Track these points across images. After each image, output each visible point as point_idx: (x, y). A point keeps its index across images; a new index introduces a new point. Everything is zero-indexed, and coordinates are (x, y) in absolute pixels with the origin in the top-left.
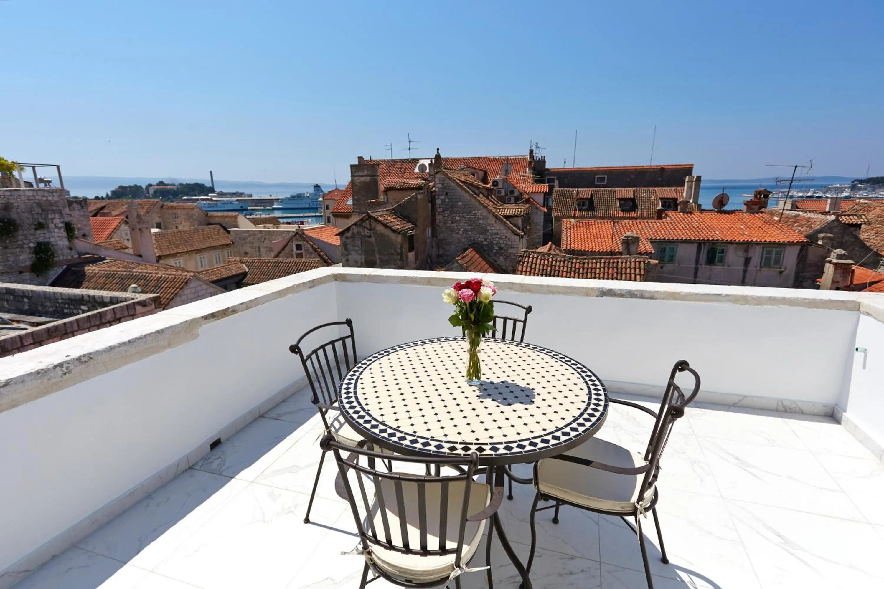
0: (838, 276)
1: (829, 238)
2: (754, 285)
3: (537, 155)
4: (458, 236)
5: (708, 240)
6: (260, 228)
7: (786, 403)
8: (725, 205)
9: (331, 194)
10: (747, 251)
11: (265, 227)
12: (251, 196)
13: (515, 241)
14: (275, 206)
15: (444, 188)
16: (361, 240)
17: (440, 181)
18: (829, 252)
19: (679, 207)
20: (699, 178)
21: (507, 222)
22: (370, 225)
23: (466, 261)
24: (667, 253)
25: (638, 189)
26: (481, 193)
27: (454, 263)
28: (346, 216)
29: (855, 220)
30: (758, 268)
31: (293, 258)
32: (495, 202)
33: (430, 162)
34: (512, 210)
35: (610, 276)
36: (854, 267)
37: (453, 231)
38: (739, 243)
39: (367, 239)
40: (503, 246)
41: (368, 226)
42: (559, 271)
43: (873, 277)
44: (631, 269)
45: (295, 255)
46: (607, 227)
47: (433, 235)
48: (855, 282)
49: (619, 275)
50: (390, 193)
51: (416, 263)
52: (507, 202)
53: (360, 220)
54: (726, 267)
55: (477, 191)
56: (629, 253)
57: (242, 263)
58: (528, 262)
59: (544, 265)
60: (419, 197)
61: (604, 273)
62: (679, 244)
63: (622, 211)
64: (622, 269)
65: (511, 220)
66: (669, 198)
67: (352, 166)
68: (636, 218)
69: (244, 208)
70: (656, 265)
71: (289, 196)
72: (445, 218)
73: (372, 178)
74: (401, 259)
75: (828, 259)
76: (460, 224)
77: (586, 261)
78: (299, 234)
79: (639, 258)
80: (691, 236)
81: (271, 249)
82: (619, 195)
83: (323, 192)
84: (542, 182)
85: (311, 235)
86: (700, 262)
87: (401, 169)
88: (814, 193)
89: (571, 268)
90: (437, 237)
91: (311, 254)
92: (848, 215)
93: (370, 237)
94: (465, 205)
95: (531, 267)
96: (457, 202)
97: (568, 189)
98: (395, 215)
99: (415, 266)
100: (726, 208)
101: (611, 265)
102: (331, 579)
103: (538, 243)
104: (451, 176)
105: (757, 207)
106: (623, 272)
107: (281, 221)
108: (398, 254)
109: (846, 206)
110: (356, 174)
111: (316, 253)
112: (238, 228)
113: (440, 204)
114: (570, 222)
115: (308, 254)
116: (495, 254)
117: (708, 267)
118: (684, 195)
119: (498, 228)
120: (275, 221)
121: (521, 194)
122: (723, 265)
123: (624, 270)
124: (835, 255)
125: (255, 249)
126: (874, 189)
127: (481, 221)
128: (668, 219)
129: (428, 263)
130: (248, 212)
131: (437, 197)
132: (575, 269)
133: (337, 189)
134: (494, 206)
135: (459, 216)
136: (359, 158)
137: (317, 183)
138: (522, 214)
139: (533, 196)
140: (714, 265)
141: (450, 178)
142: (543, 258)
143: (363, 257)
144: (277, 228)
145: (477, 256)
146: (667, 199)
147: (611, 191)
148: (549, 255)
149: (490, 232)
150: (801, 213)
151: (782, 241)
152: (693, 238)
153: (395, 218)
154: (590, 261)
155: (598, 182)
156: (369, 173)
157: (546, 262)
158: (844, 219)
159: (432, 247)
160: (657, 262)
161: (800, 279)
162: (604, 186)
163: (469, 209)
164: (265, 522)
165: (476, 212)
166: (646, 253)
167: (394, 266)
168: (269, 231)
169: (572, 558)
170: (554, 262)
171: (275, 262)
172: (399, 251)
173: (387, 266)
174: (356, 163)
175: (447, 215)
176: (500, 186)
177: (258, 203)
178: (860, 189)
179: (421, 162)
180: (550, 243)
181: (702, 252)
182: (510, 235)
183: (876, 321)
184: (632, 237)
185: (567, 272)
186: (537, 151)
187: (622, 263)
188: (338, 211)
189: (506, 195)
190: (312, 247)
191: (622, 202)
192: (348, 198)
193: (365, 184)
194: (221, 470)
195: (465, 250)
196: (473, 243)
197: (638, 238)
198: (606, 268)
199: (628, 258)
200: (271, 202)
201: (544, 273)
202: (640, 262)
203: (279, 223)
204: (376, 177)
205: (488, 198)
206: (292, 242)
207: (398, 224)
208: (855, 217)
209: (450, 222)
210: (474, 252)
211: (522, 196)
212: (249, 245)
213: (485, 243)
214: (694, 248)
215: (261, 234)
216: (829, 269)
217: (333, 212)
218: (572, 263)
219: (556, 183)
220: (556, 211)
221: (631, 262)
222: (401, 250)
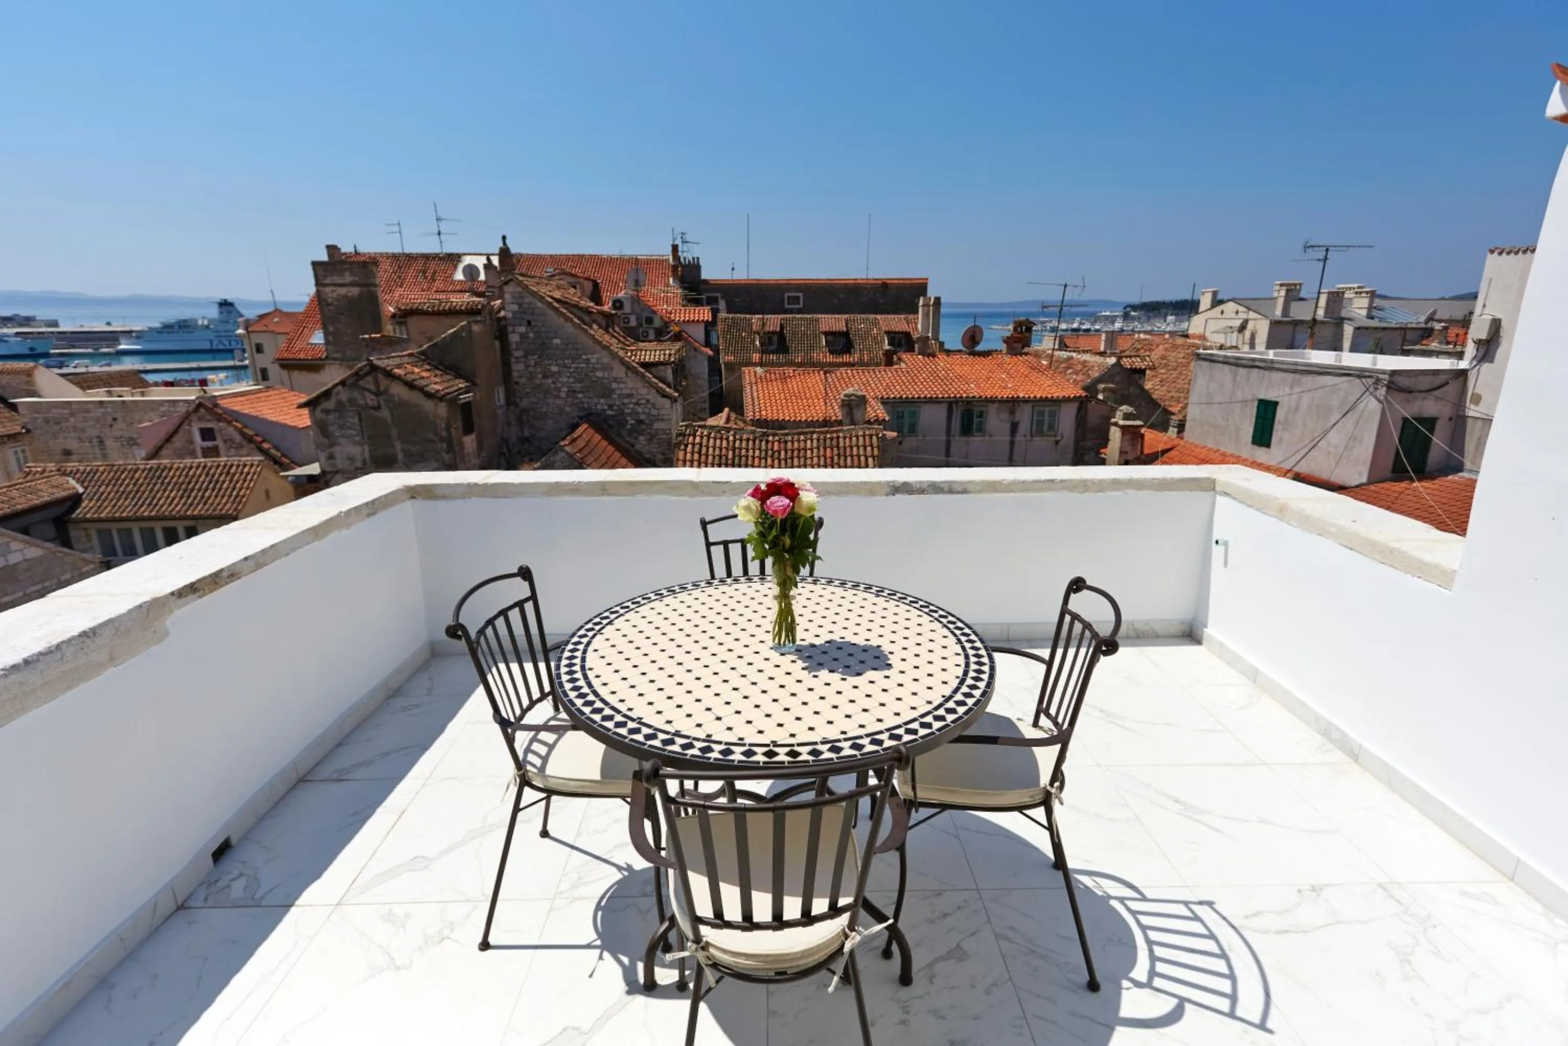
0: (1126, 443)
1: (1111, 390)
2: (1025, 464)
3: (685, 254)
4: (558, 402)
5: (961, 397)
6: (97, 395)
7: (1137, 625)
8: (978, 343)
9: (264, 321)
10: (1012, 412)
11: (110, 393)
12: (55, 324)
13: (663, 408)
14: (122, 347)
15: (524, 312)
16: (359, 415)
17: (513, 297)
18: (1113, 411)
19: (916, 346)
20: (938, 300)
21: (647, 374)
22: (377, 383)
23: (580, 447)
24: (907, 421)
25: (852, 316)
26: (594, 321)
27: (556, 453)
28: (312, 366)
29: (1138, 363)
30: (1028, 438)
31: (196, 458)
32: (622, 340)
33: (486, 262)
34: (652, 352)
35: (829, 460)
36: (1143, 431)
37: (547, 392)
38: (1002, 401)
39: (372, 412)
40: (643, 417)
41: (372, 387)
42: (747, 457)
43: (1165, 444)
44: (858, 448)
45: (199, 452)
46: (815, 379)
47: (508, 403)
48: (1146, 451)
49: (842, 458)
50: (412, 321)
51: (479, 455)
52: (642, 338)
53: (352, 376)
54: (987, 438)
55: (587, 319)
56: (853, 423)
57: (64, 474)
58: (693, 444)
59: (721, 449)
60: (475, 328)
61: (819, 457)
62: (922, 405)
63: (831, 352)
64: (845, 448)
65: (654, 370)
66: (898, 333)
67: (315, 264)
68: (853, 365)
69: (39, 351)
70: (894, 439)
71: (157, 325)
72: (531, 369)
73: (365, 289)
74: (450, 450)
75: (1113, 420)
76: (560, 379)
77: (790, 438)
78: (206, 407)
79: (869, 429)
80: (938, 392)
81: (132, 442)
82: (824, 327)
83: (242, 316)
84: (697, 302)
85: (236, 408)
86: (953, 432)
87: (424, 272)
88: (1081, 323)
89: (766, 451)
90: (516, 405)
91: (240, 446)
92: (1130, 357)
93: (378, 408)
94: (567, 345)
95: (700, 452)
96: (552, 339)
97: (742, 316)
98: (429, 364)
99: (477, 462)
100: (980, 348)
101: (828, 441)
102: (573, 1028)
103: (702, 410)
104: (535, 289)
105: (1019, 345)
106: (848, 453)
107: (150, 378)
108: (442, 440)
109: (1124, 344)
110: (327, 281)
111: (252, 446)
112: (39, 396)
113: (516, 343)
114: (755, 372)
115: (231, 447)
116: (630, 432)
117: (962, 438)
118: (919, 326)
119: (630, 385)
120: (135, 380)
121: (667, 324)
122: (984, 435)
123: (848, 449)
124: (1121, 414)
125: (91, 442)
126: (1149, 318)
127: (599, 374)
128: (903, 365)
129: (504, 454)
130: (51, 361)
131: (510, 329)
132: (774, 452)
133: (276, 310)
134: (620, 345)
135: (557, 365)
136: (329, 247)
137: (226, 297)
138: (672, 359)
139: (686, 327)
140: (972, 435)
141: (534, 294)
142: (719, 435)
143: (367, 448)
144: (143, 394)
145: (598, 437)
146: (895, 332)
147: (811, 320)
148: (728, 430)
149: (618, 392)
150: (1074, 355)
151: (1055, 395)
152: (941, 396)
153: (429, 370)
154: (796, 437)
155: (789, 304)
156: (357, 279)
157: (725, 442)
158: (1126, 363)
159: (509, 424)
160: (895, 434)
161: (1081, 451)
162: (800, 311)
163: (574, 352)
164: (398, 968)
165: (589, 356)
166: (877, 421)
167: (436, 465)
168: (123, 402)
169: (940, 894)
170: (738, 442)
171: (152, 468)
172: (444, 434)
173: (421, 465)
174: (324, 257)
175: (532, 363)
176: (627, 308)
177: (78, 340)
178: (1133, 318)
179: (467, 260)
180: (726, 410)
181: (954, 417)
182: (653, 397)
183: (1236, 502)
184: (856, 396)
185: (760, 458)
186: (685, 249)
187: (845, 438)
188: (291, 356)
189: (640, 325)
190: (244, 435)
191: (830, 338)
192: (312, 330)
193: (350, 302)
194: (257, 896)
195: (574, 427)
196: (587, 414)
197: (864, 397)
198: (821, 448)
199: (853, 430)
200: (112, 337)
201: (723, 461)
202: (871, 436)
203: (145, 384)
204: (373, 289)
205: (607, 331)
206: (190, 425)
207: (436, 383)
208: (1138, 359)
209: (540, 376)
210: (591, 431)
211: (668, 327)
212: (73, 434)
213: (609, 412)
214: (942, 410)
215: (103, 410)
216: (1115, 434)
217: (278, 359)
218: (767, 442)
219: (722, 305)
220: (726, 354)
221: (857, 437)
222: (450, 434)
